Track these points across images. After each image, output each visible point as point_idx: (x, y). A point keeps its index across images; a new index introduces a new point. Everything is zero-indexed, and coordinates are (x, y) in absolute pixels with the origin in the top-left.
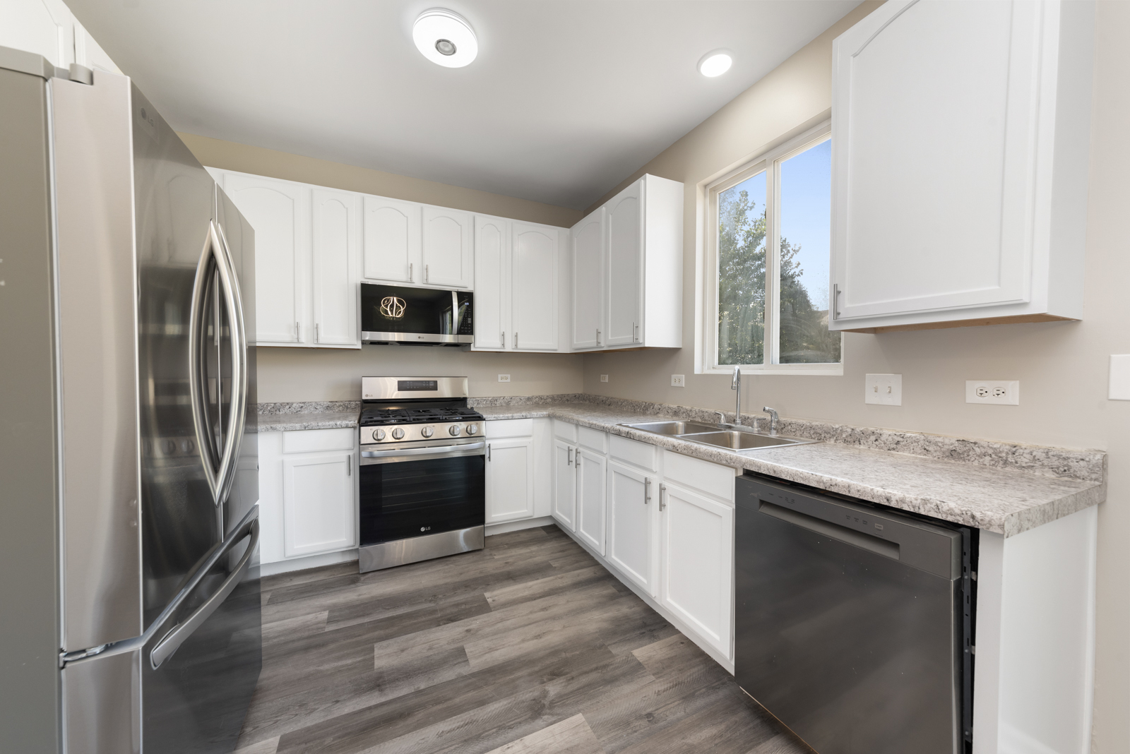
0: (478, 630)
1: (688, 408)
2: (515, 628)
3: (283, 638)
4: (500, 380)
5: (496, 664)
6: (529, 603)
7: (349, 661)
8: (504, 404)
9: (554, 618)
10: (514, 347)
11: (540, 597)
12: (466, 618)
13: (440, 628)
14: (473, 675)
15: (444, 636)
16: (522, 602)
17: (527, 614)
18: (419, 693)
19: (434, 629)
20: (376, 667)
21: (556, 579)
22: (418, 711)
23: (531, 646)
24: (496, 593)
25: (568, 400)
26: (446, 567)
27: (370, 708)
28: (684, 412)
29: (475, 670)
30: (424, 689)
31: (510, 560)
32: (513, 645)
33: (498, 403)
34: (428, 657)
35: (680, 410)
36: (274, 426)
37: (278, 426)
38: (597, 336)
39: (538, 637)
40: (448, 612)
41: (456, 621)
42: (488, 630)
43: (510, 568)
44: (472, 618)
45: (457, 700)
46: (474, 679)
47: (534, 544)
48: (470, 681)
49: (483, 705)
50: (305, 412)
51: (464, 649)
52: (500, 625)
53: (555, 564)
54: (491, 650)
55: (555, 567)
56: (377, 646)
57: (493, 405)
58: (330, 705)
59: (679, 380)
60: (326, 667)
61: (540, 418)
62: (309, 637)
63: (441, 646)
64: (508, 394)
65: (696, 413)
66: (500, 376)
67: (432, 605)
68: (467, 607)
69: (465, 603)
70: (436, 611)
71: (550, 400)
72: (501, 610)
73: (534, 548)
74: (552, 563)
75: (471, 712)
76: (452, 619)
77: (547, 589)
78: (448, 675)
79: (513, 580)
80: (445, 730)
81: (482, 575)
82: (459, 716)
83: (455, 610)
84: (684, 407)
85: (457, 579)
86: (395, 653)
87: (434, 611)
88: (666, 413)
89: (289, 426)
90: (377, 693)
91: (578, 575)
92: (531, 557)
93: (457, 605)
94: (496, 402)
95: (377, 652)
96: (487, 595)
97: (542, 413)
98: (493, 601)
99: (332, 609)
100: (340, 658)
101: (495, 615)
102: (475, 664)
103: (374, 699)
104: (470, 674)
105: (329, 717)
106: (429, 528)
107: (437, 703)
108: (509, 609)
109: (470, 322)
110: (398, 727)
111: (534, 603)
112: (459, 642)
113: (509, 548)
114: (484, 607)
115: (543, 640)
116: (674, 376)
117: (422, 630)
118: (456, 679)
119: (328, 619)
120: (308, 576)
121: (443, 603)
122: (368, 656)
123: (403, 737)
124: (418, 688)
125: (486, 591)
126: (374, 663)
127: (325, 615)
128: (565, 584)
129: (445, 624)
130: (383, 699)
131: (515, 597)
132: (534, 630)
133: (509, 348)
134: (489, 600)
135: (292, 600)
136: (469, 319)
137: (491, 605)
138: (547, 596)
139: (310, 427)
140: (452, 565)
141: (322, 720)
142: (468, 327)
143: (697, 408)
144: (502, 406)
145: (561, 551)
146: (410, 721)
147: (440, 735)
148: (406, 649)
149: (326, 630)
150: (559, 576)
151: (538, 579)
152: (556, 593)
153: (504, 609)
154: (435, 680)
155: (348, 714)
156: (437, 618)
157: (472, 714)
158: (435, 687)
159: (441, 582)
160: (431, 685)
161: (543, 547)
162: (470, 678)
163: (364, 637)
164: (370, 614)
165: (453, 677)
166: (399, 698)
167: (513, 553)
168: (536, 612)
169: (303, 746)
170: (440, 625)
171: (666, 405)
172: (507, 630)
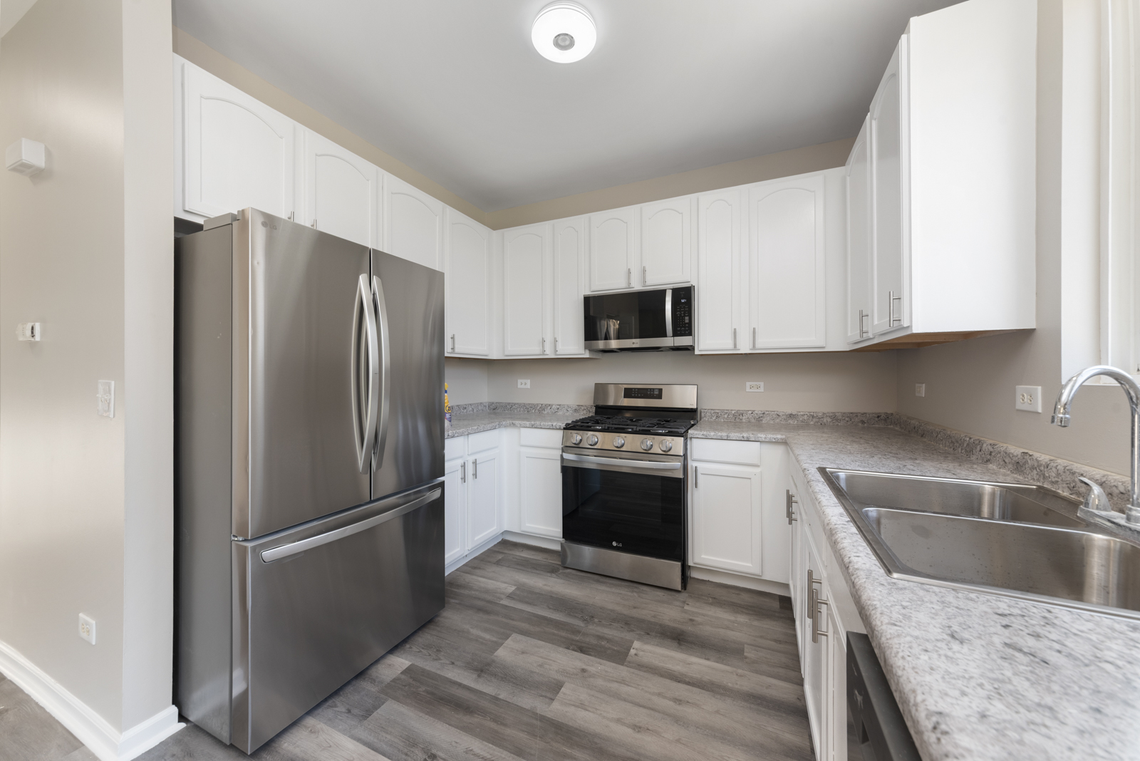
0: (593, 676)
1: (1044, 458)
2: (625, 700)
3: (477, 593)
4: (748, 390)
5: (570, 724)
6: (668, 682)
7: (487, 636)
8: (753, 421)
9: (678, 720)
10: (751, 346)
11: (688, 683)
12: (595, 656)
13: (566, 651)
14: (542, 718)
15: (561, 660)
16: (662, 676)
17: (654, 694)
18: (495, 699)
19: (561, 649)
20: (495, 654)
21: (732, 673)
22: (479, 715)
23: (621, 733)
24: (648, 647)
25: (863, 422)
26: (630, 594)
27: (460, 685)
28: (1033, 468)
29: (549, 715)
30: (500, 699)
31: (699, 619)
32: (604, 717)
33: (744, 418)
34: (532, 672)
35: (1026, 462)
36: (514, 422)
37: (517, 422)
38: (861, 321)
39: (637, 728)
40: (587, 640)
41: (584, 653)
42: (600, 682)
43: (689, 628)
44: (599, 660)
45: (508, 731)
46: (538, 723)
47: (747, 614)
48: (535, 722)
49: (518, 755)
50: (560, 413)
51: (562, 687)
52: (615, 686)
53: (750, 653)
54: (582, 706)
55: (746, 658)
56: (514, 635)
57: (737, 420)
58: (448, 662)
59: (1031, 397)
60: (475, 632)
61: (770, 442)
62: (489, 602)
63: (550, 670)
64: (759, 409)
65: (1058, 475)
66: (748, 384)
67: (581, 624)
68: (607, 645)
69: (608, 640)
70: (579, 632)
71: (829, 420)
72: (632, 670)
73: (742, 619)
74: (747, 649)
75: (505, 752)
76: (582, 650)
77: (706, 678)
78: (527, 701)
79: (680, 644)
80: (475, 750)
81: (653, 620)
82: (494, 747)
83: (594, 641)
84: (1036, 455)
85: (626, 611)
86: (517, 651)
87: (576, 631)
88: (1002, 463)
89: (523, 423)
90: (475, 676)
91: (769, 687)
92: (727, 628)
93: (600, 638)
94: (741, 417)
95: (509, 642)
96: (636, 644)
97: (775, 436)
98: (636, 655)
99: (520, 587)
100: (486, 630)
101: (623, 671)
102: (556, 709)
103: (467, 679)
104: (541, 716)
105: (439, 672)
106: (621, 545)
107: (495, 721)
108: (642, 673)
109: (687, 321)
110: (456, 716)
111: (674, 684)
112: (565, 676)
113: (711, 604)
114: (619, 655)
115: (638, 736)
116: (1020, 388)
117: (553, 644)
118: (528, 710)
119: (511, 593)
120: (533, 553)
121: (594, 629)
122: (500, 641)
123: (450, 727)
124: (499, 694)
125: (638, 640)
126: (498, 649)
127: (511, 589)
128: (736, 687)
129: (573, 650)
130: (473, 685)
131: (661, 664)
132: (642, 717)
133: (745, 348)
134: (632, 652)
135: (508, 567)
136: (687, 318)
137: (629, 658)
138: (698, 687)
139: (535, 426)
140: (635, 594)
141: (434, 670)
142: (685, 327)
143: (1061, 462)
144: (749, 422)
145: (776, 641)
146: (467, 719)
147: (468, 751)
148: (527, 653)
149: (502, 602)
150: (740, 671)
151: (708, 659)
152: (713, 691)
153: (636, 671)
154: (515, 698)
155: (447, 678)
156: (573, 640)
157: (503, 756)
158: (508, 704)
159: (610, 606)
160: (508, 700)
161: (756, 623)
162: (537, 719)
163: (514, 623)
164: (536, 605)
165: (527, 707)
166: (481, 692)
167: (710, 613)
168: (665, 697)
169: (411, 681)
170: (568, 648)
171: (1003, 446)
172: (617, 696)
